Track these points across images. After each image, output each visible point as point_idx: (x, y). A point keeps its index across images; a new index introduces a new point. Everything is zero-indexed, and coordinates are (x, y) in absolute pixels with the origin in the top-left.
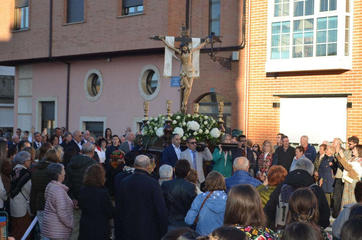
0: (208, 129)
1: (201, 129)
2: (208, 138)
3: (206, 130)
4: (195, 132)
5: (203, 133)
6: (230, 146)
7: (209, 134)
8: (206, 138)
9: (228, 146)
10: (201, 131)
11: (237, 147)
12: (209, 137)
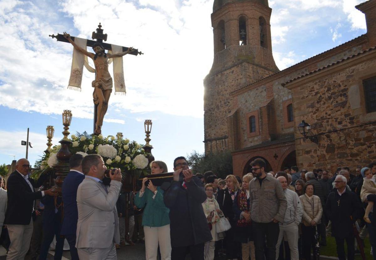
0: (129, 155)
1: (120, 156)
2: (129, 169)
3: (126, 158)
4: (109, 159)
5: (121, 160)
6: (163, 177)
7: (130, 163)
8: (127, 168)
9: (160, 178)
10: (118, 158)
11: (172, 178)
12: (131, 167)
